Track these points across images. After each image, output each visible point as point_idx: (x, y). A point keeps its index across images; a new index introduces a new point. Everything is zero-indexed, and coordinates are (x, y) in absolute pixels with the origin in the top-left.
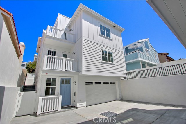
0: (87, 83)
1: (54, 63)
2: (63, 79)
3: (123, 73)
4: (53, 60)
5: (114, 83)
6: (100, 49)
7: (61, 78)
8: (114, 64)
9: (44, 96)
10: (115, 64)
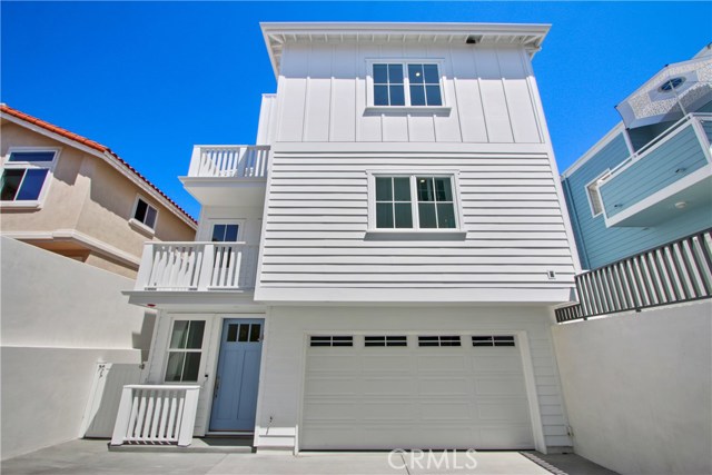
0: (318, 341)
1: (228, 266)
2: (236, 323)
3: (545, 278)
4: (226, 254)
5: (507, 341)
6: (363, 175)
7: (225, 319)
8: (462, 237)
9: (162, 384)
10: (469, 236)
